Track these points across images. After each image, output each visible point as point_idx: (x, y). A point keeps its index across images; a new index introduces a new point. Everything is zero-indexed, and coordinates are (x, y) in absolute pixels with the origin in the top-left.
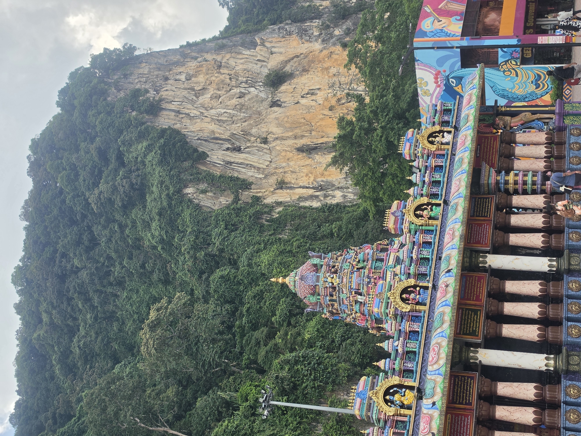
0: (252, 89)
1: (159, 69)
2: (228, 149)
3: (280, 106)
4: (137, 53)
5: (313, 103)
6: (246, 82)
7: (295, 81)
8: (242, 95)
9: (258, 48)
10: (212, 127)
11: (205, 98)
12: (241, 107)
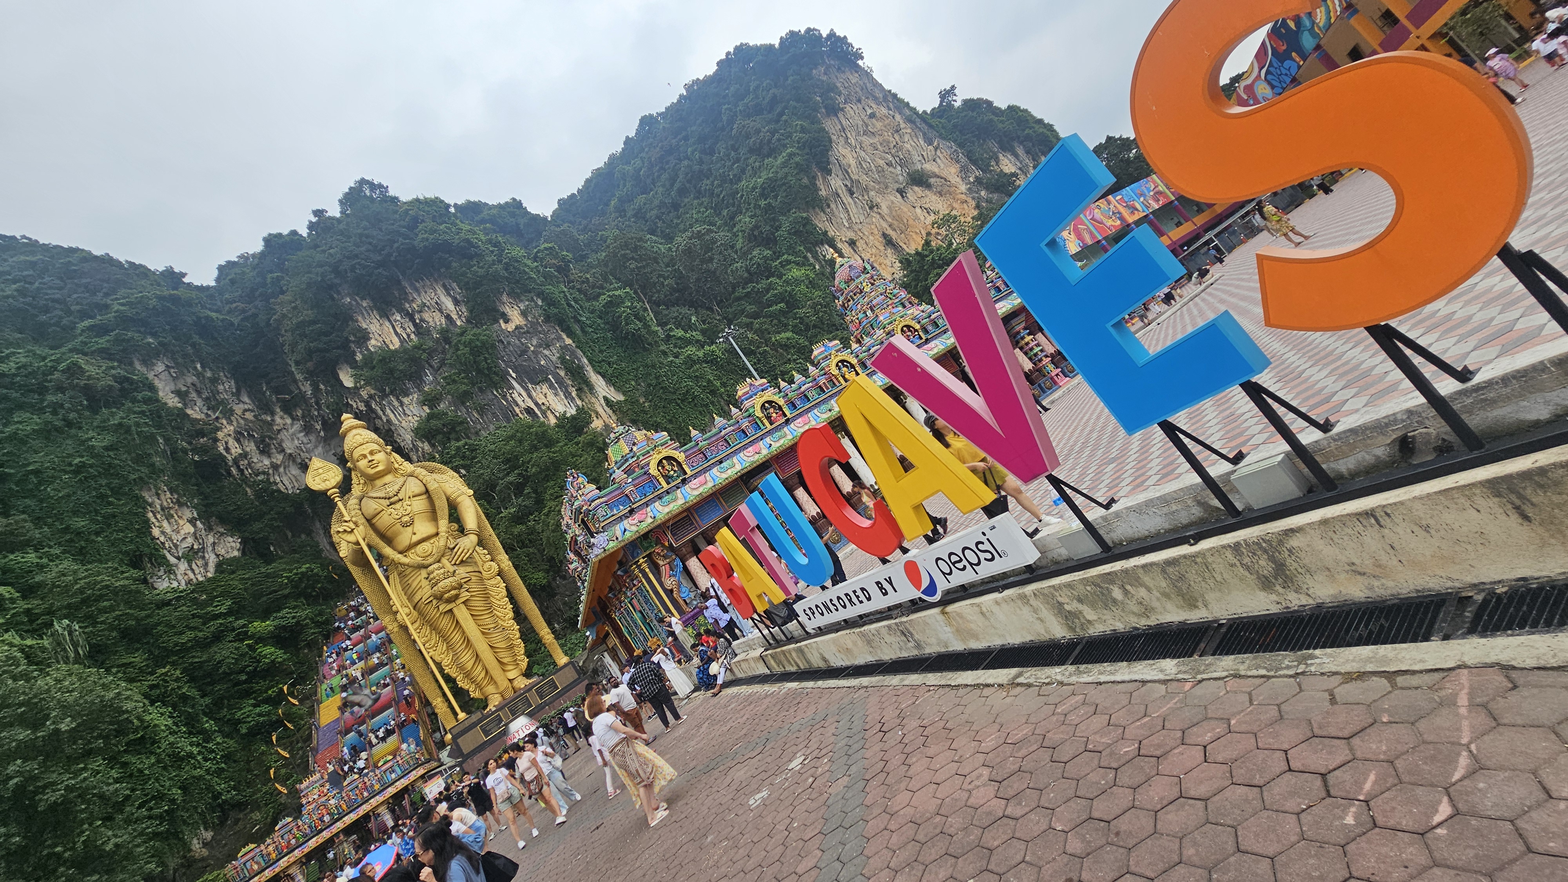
0: (899, 168)
2: (846, 186)
3: (903, 197)
4: (860, 62)
6: (901, 160)
7: (927, 192)
8: (889, 164)
9: (931, 147)
10: (853, 162)
11: (867, 140)
12: (880, 171)
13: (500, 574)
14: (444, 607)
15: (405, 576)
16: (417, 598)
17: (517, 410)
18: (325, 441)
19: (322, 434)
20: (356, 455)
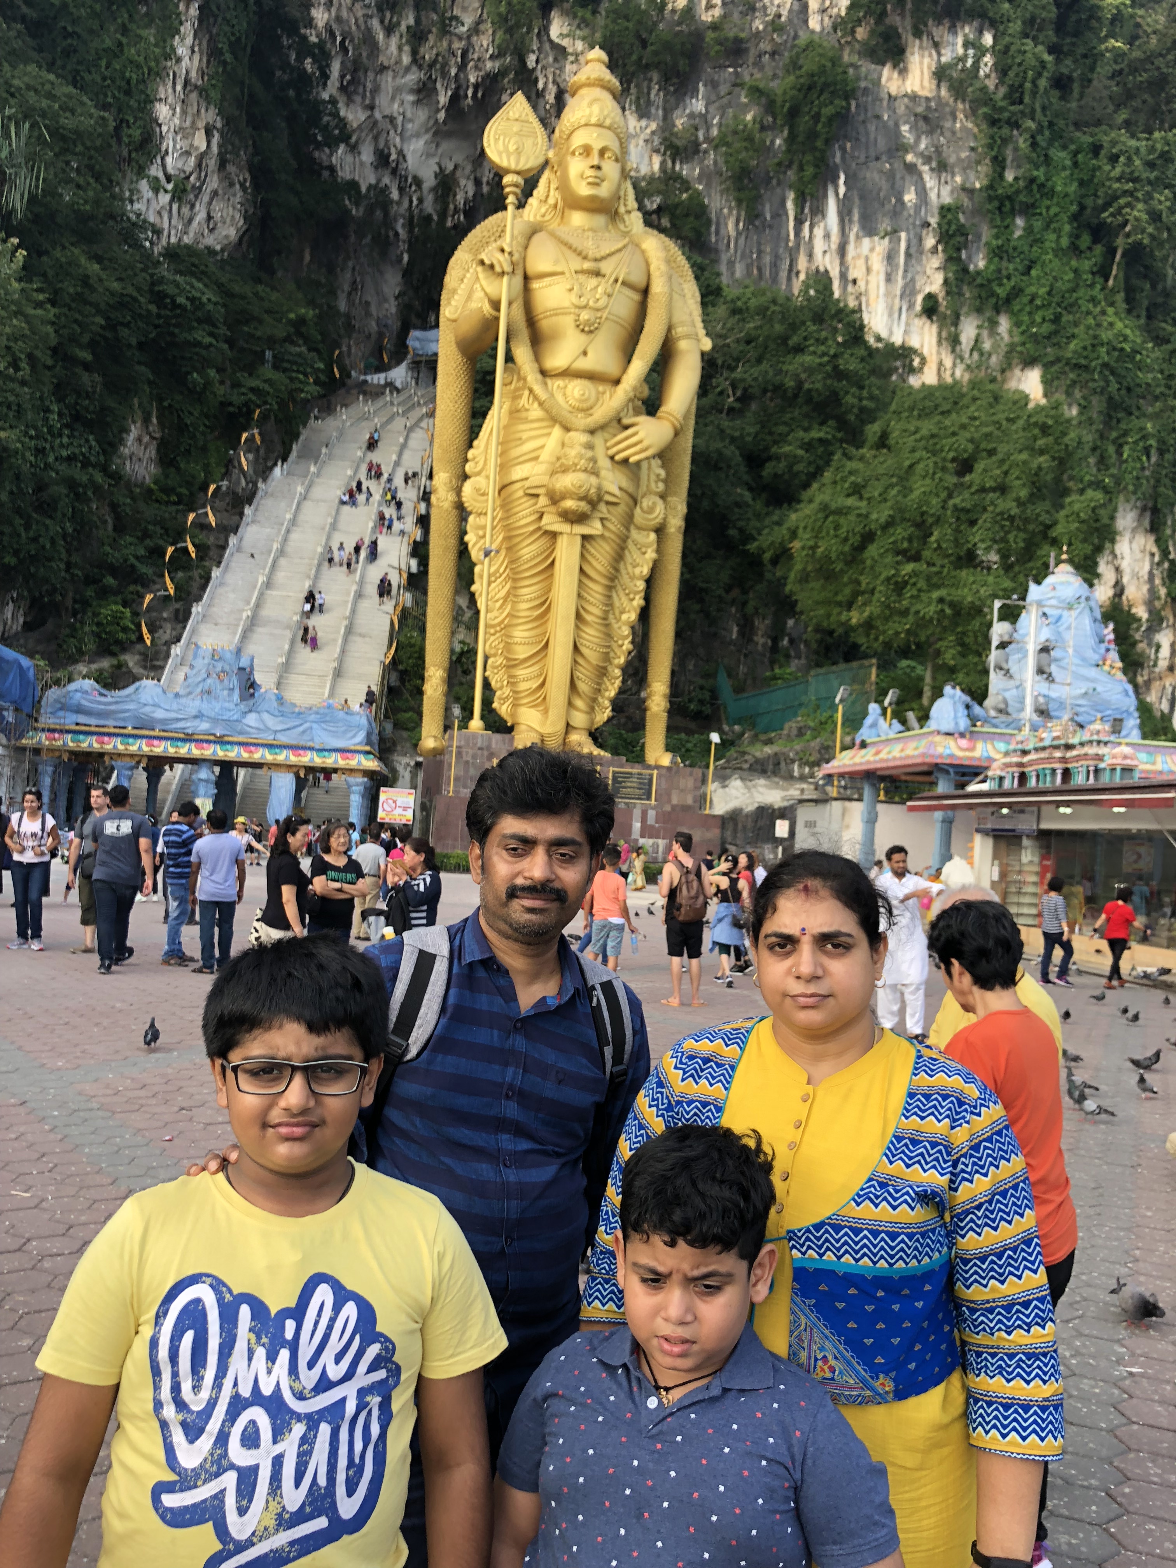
13: (660, 531)
14: (551, 522)
15: (526, 421)
16: (518, 473)
17: (802, 264)
18: (436, 134)
19: (442, 115)
20: (579, 139)
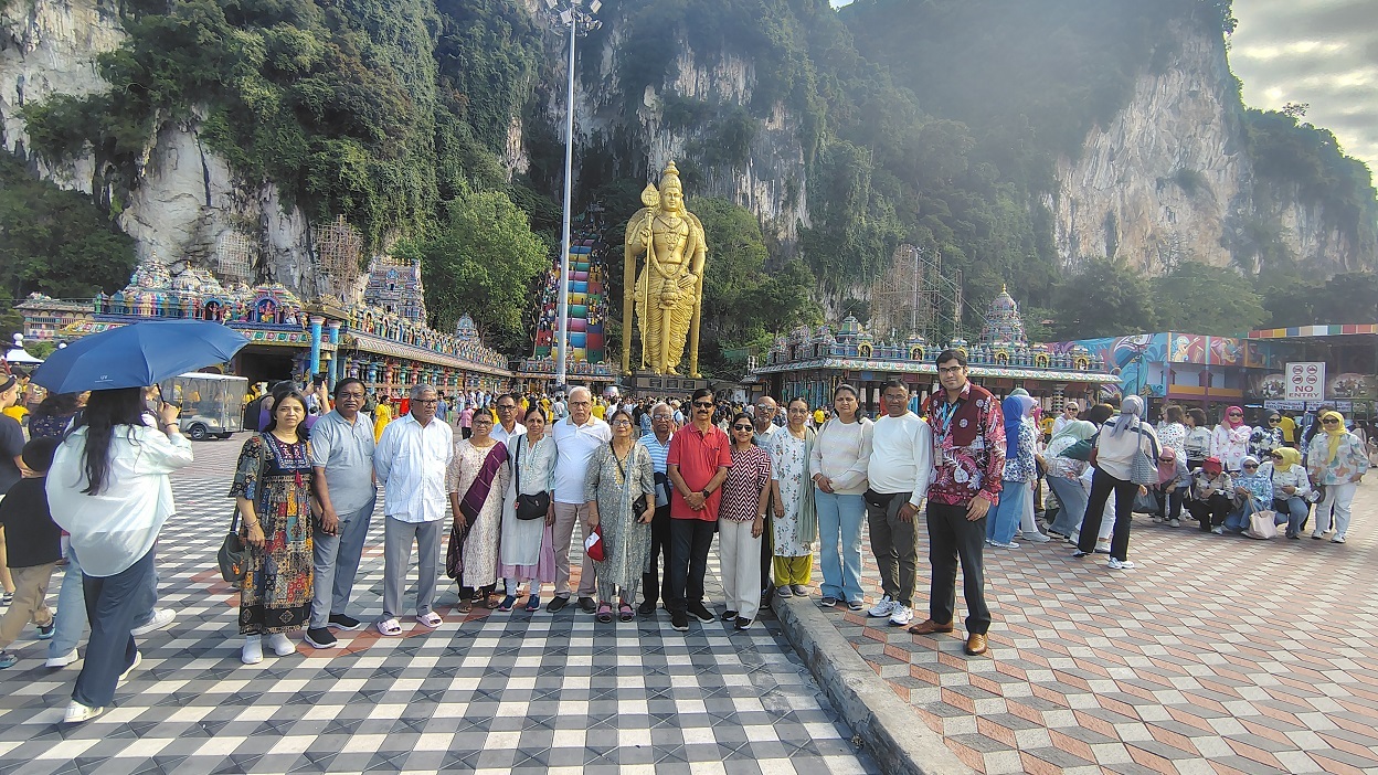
0: (1177, 159)
1: (1204, 62)
2: (1112, 149)
3: (1158, 188)
5: (1159, 219)
6: (1185, 152)
7: (1185, 198)
8: (1171, 150)
9: (1226, 157)
11: (1168, 116)
12: (1157, 152)
13: (694, 305)
14: (661, 306)
16: (652, 291)
20: (668, 191)
